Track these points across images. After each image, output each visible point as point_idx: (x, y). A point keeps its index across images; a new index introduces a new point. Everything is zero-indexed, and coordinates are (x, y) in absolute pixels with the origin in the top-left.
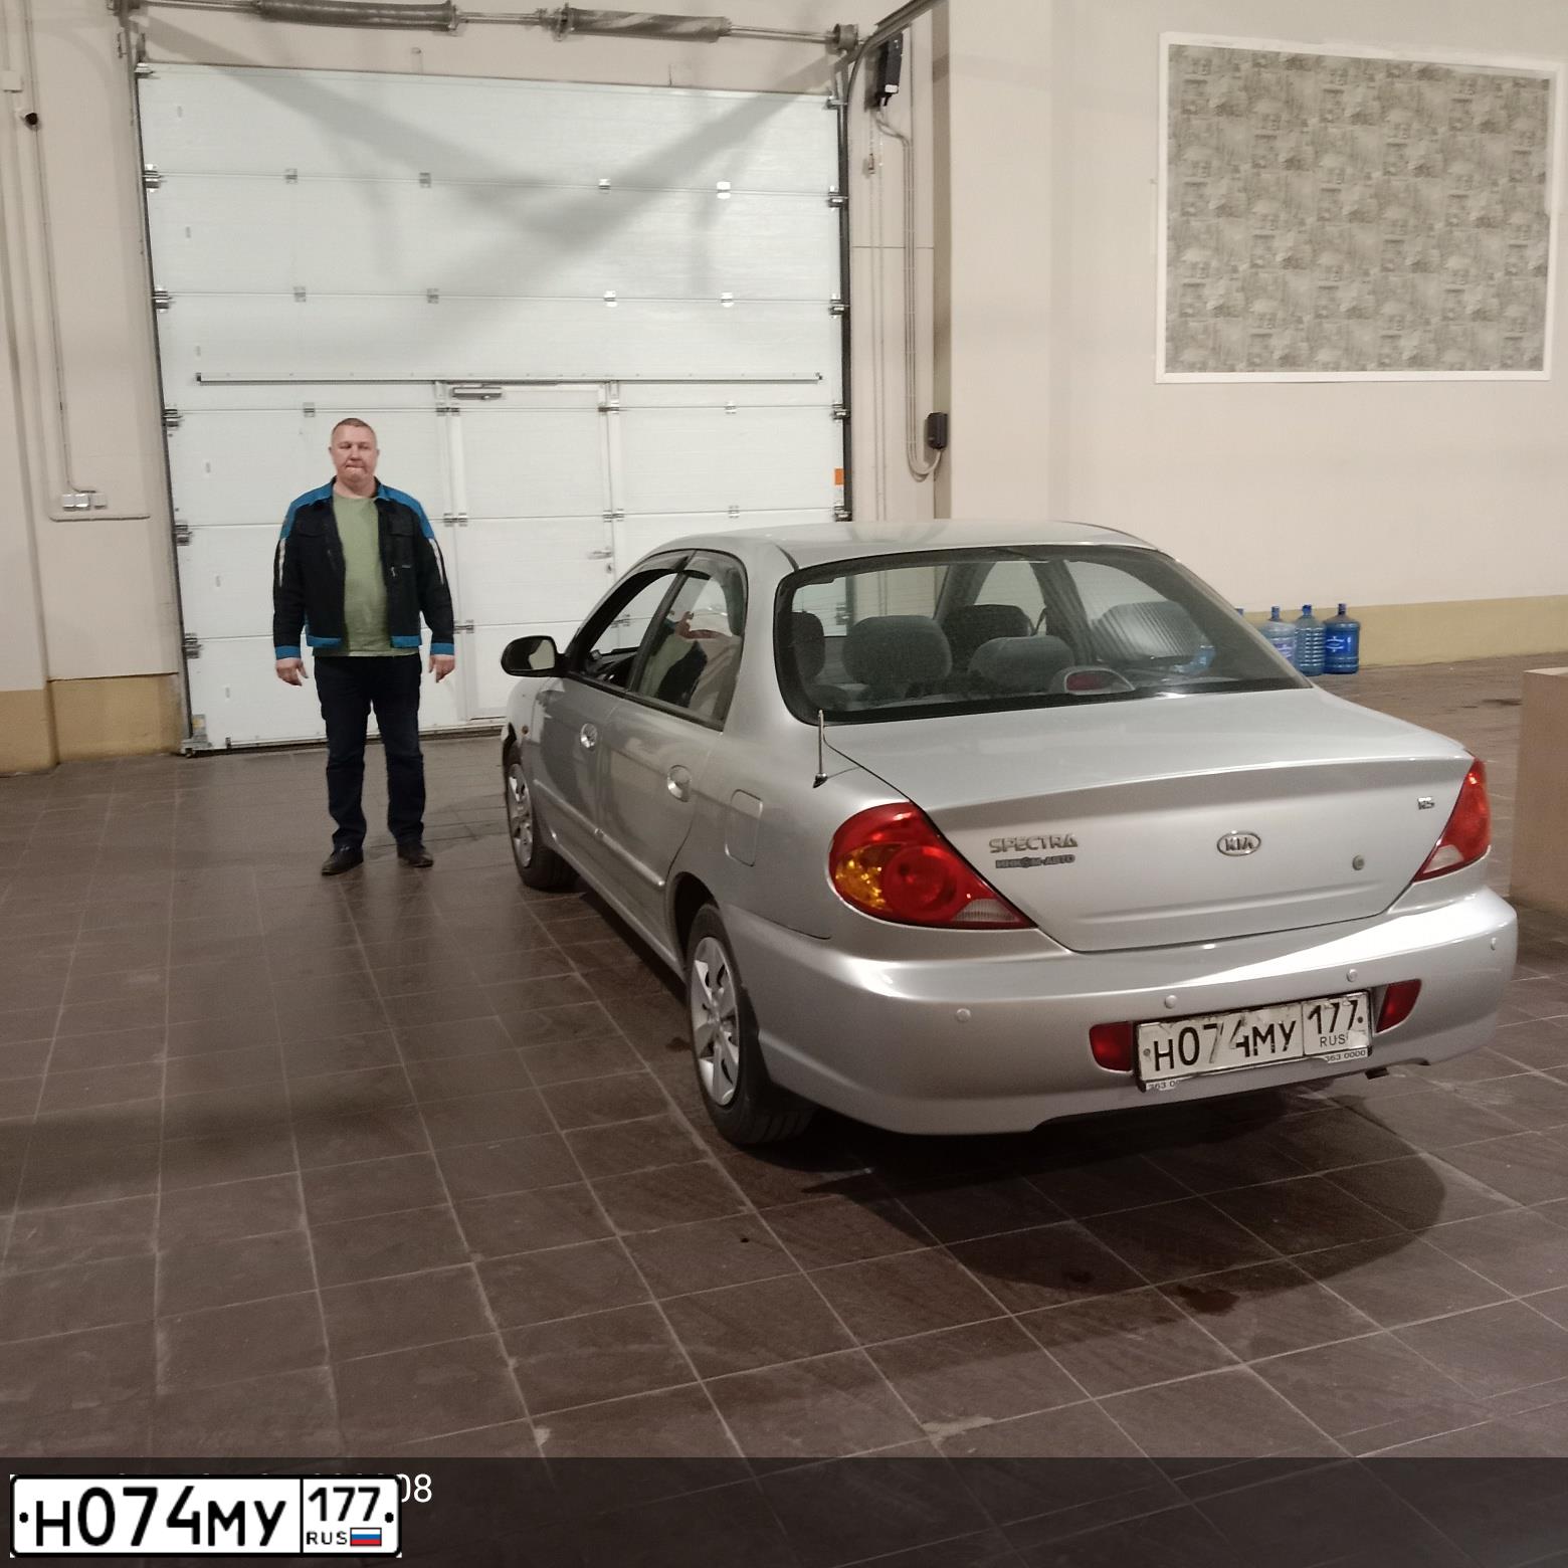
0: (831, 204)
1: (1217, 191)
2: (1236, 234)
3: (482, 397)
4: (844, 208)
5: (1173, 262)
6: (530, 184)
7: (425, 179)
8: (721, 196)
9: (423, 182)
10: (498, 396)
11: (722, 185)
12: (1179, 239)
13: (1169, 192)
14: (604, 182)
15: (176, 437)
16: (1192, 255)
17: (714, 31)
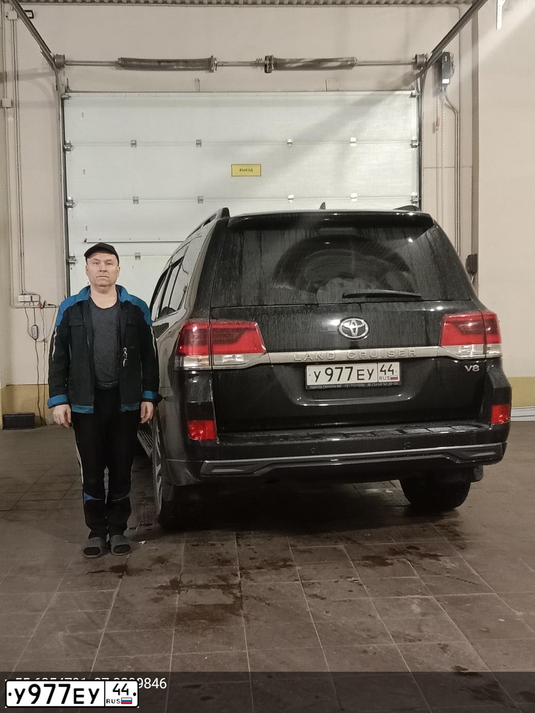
0: (413, 146)
4: (419, 148)
8: (352, 145)
11: (353, 139)
14: (290, 141)
15: (73, 270)
17: (348, 65)
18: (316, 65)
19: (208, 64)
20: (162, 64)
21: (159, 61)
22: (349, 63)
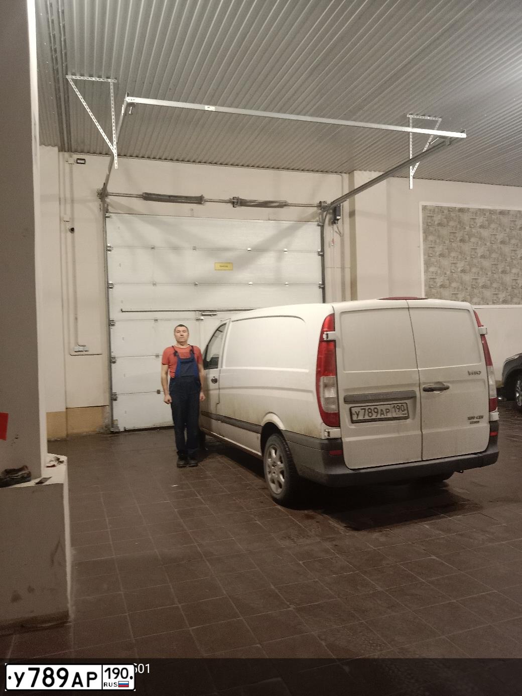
0: (319, 255)
1: (439, 249)
2: (445, 262)
3: (210, 315)
4: (323, 256)
5: (426, 271)
6: (226, 249)
7: (195, 249)
8: (285, 253)
9: (194, 249)
10: (215, 315)
11: (286, 250)
12: (428, 264)
13: (424, 249)
14: (249, 249)
15: (113, 329)
16: (432, 269)
17: (283, 205)
18: (265, 204)
19: (199, 200)
20: (172, 198)
21: (170, 196)
22: (284, 204)
